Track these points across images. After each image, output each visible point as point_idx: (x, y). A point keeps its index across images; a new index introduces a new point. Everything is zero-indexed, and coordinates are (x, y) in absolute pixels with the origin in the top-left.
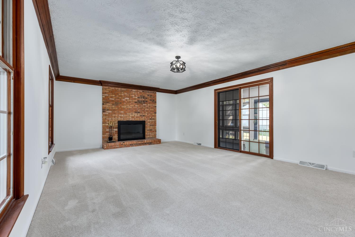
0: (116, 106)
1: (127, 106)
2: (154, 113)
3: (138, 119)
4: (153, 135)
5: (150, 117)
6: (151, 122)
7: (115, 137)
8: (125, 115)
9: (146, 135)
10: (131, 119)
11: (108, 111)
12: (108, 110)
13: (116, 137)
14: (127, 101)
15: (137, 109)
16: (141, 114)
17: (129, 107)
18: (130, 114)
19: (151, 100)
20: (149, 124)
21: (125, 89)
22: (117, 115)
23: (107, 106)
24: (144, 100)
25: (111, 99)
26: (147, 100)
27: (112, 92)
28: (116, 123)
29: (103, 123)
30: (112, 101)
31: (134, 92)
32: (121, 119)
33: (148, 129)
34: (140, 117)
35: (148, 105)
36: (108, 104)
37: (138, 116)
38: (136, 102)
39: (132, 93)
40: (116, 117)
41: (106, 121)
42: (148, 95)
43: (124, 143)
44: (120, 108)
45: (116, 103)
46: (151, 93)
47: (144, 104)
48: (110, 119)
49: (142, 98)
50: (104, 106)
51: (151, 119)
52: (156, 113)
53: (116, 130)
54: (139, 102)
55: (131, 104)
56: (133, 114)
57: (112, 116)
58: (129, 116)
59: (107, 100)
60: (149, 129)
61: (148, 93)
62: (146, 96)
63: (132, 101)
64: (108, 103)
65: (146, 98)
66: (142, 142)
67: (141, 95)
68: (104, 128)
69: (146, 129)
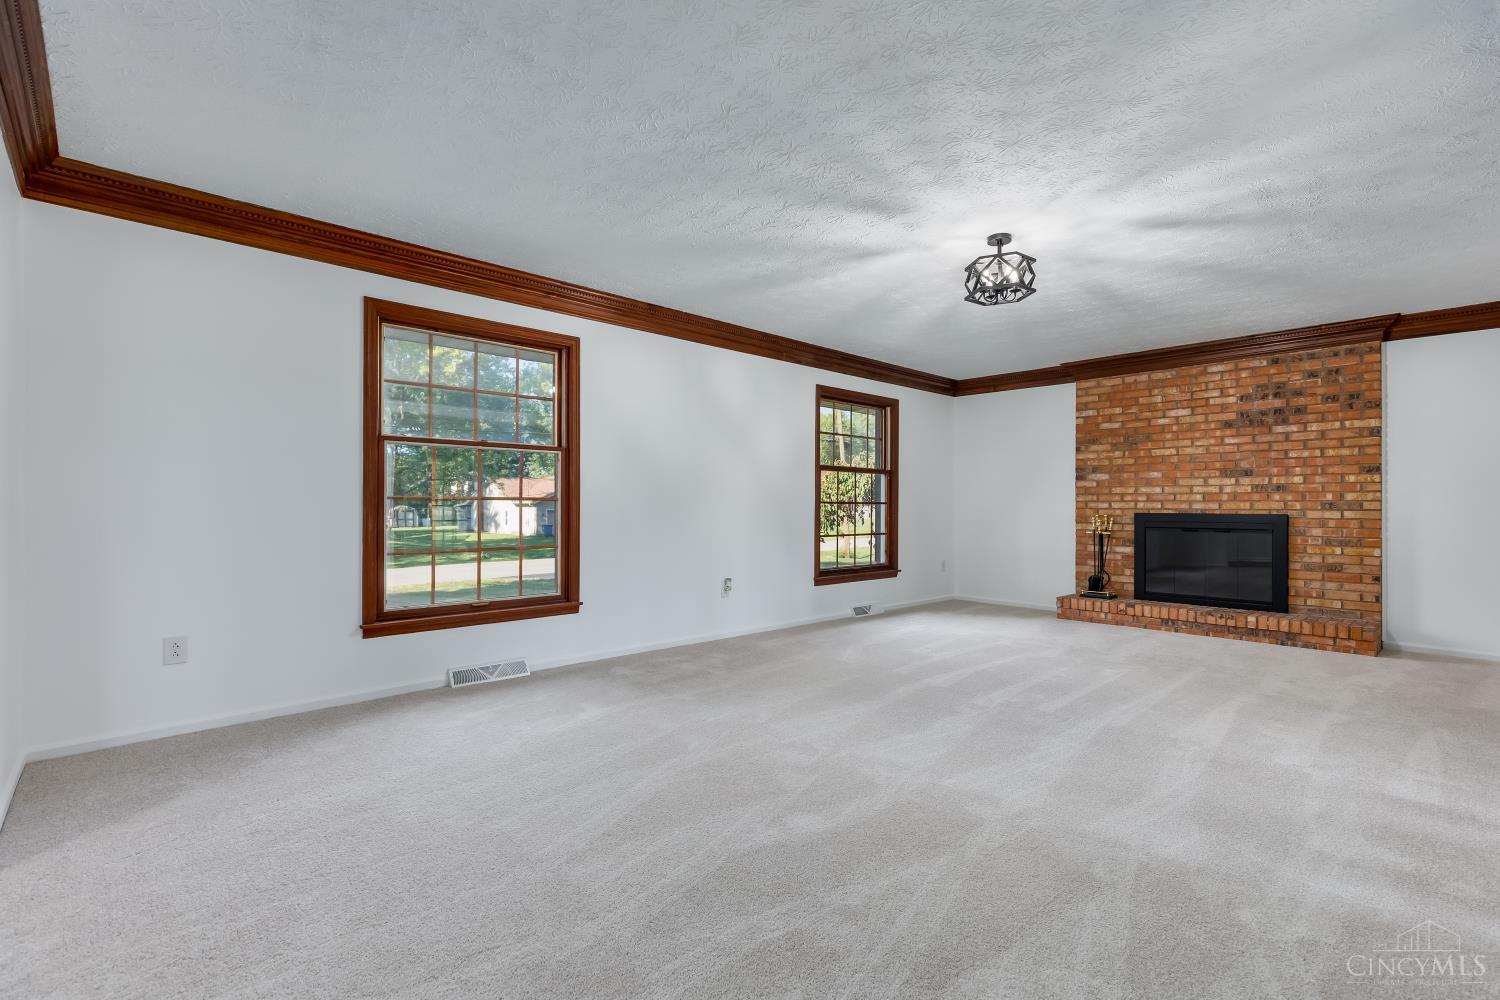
0: (1127, 453)
1: (1177, 448)
2: (1355, 469)
3: (1244, 508)
4: (1355, 597)
5: (1329, 497)
6: (1332, 524)
7: (1124, 579)
8: (1167, 489)
9: (1292, 593)
10: (1198, 507)
11: (1093, 475)
12: (1095, 470)
13: (1126, 579)
14: (1177, 424)
15: (1238, 456)
16: (1257, 481)
17: (1189, 451)
18: (1192, 482)
19: (1335, 399)
20: (1317, 532)
21: (1168, 374)
22: (1131, 490)
23: (1092, 456)
24: (1278, 403)
25: (1106, 426)
26: (1301, 401)
27: (1111, 398)
28: (1129, 521)
29: (1077, 522)
30: (1112, 432)
31: (1218, 377)
32: (1149, 505)
33: (1307, 559)
34: (1256, 497)
35: (1314, 427)
36: (1094, 447)
37: (1240, 490)
38: (1228, 424)
39: (1206, 383)
40: (1128, 498)
41: (1089, 512)
42: (1313, 375)
43: (1133, 606)
44: (1146, 461)
45: (1127, 438)
46: (1336, 354)
47: (1280, 429)
48: (1101, 505)
49: (1265, 397)
50: (1081, 457)
51: (1331, 506)
52: (1377, 469)
53: (1129, 550)
54: (1247, 421)
55: (1198, 435)
56: (1211, 481)
57: (1110, 494)
58: (1191, 492)
59: (1090, 432)
60: (1317, 559)
61: (1307, 365)
62: (1297, 380)
63: (1207, 422)
64: (1094, 442)
65: (1299, 393)
66: (1231, 623)
67: (1264, 381)
68: (1080, 536)
69: (1292, 557)
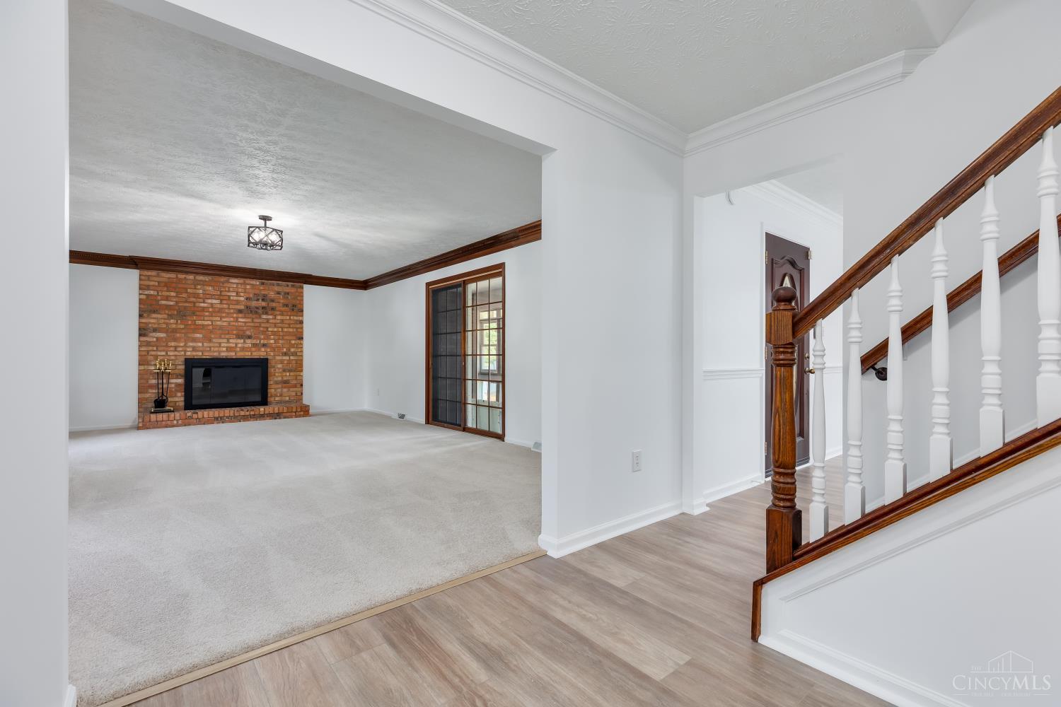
0: (179, 321)
1: (212, 321)
2: (294, 338)
3: (247, 355)
4: (294, 394)
5: (285, 350)
6: (285, 362)
7: (176, 399)
8: (205, 344)
9: (269, 395)
10: (224, 355)
11: (154, 334)
12: (155, 330)
13: (179, 398)
14: (212, 307)
15: (245, 328)
16: (254, 341)
17: (219, 323)
18: (221, 341)
19: (287, 306)
20: (280, 366)
21: (207, 278)
22: (182, 344)
23: (152, 321)
24: (264, 304)
25: (163, 302)
26: (274, 305)
27: (168, 285)
28: (180, 363)
29: (139, 364)
30: (167, 307)
31: (235, 286)
32: (194, 353)
33: (276, 379)
34: (253, 349)
35: (279, 317)
36: (154, 316)
37: (246, 345)
38: (240, 311)
39: (229, 288)
40: (181, 349)
41: (150, 358)
42: (279, 293)
43: (197, 413)
44: (193, 327)
45: (179, 312)
46: (288, 286)
47: (264, 317)
48: (159, 353)
49: (258, 300)
50: (143, 321)
51: (285, 354)
52: (302, 338)
53: (181, 381)
54: (249, 311)
55: (224, 315)
56: (231, 341)
57: (167, 346)
58: (220, 346)
59: (151, 305)
60: (280, 379)
61: (276, 288)
62: (272, 295)
63: (229, 308)
64: (154, 312)
65: (273, 301)
66: (252, 413)
67: (257, 292)
68: (142, 376)
69: (269, 378)
